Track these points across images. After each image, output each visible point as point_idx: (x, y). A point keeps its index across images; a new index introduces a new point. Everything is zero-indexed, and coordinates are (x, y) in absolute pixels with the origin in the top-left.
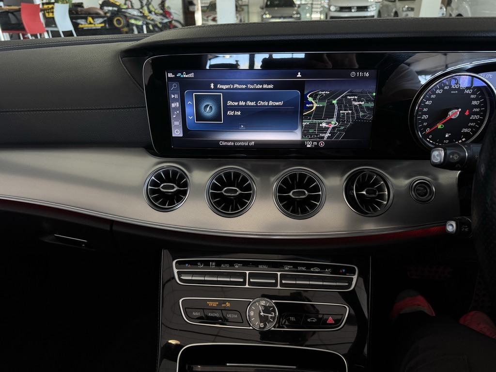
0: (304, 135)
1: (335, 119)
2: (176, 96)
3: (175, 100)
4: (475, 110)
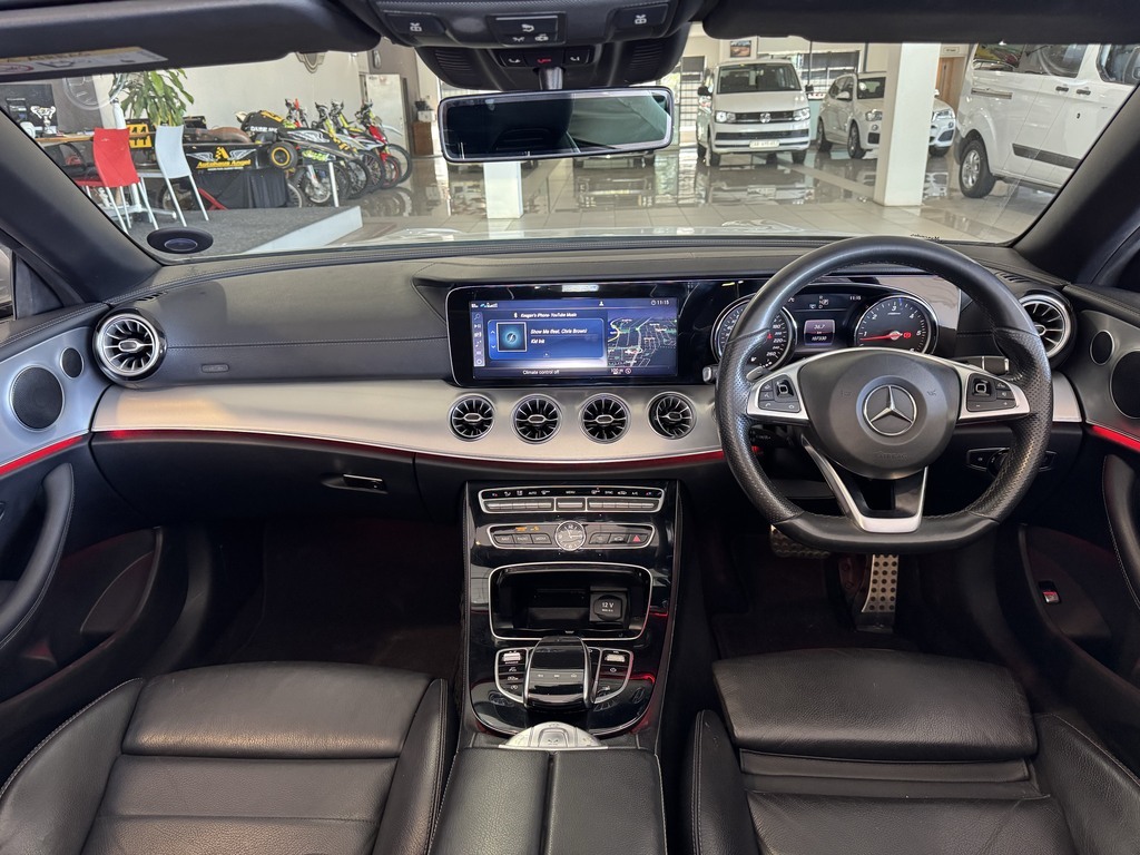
0: (610, 362)
1: (639, 346)
2: (479, 326)
3: (478, 330)
4: (777, 334)
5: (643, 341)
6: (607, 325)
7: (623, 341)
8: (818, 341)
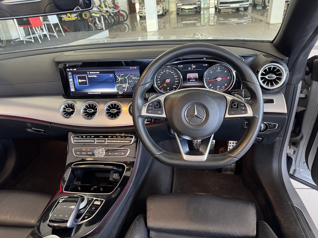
0: (118, 89)
1: (127, 84)
2: (71, 77)
3: (71, 78)
4: (176, 79)
5: (128, 82)
6: (115, 76)
7: (121, 82)
8: (192, 81)
